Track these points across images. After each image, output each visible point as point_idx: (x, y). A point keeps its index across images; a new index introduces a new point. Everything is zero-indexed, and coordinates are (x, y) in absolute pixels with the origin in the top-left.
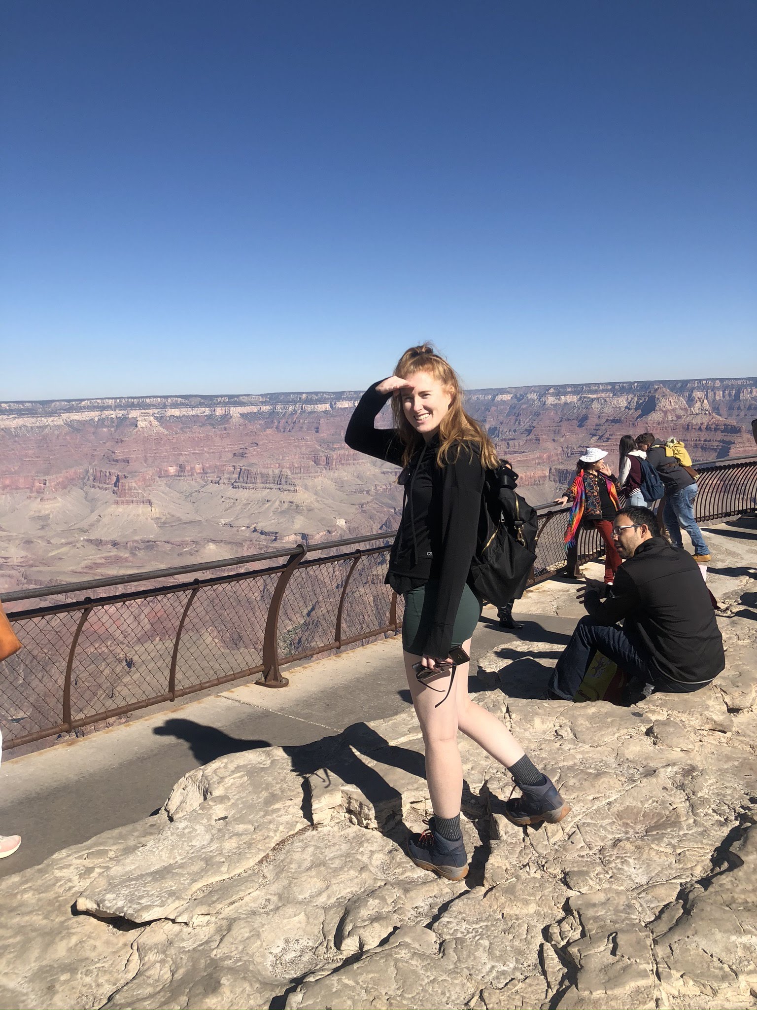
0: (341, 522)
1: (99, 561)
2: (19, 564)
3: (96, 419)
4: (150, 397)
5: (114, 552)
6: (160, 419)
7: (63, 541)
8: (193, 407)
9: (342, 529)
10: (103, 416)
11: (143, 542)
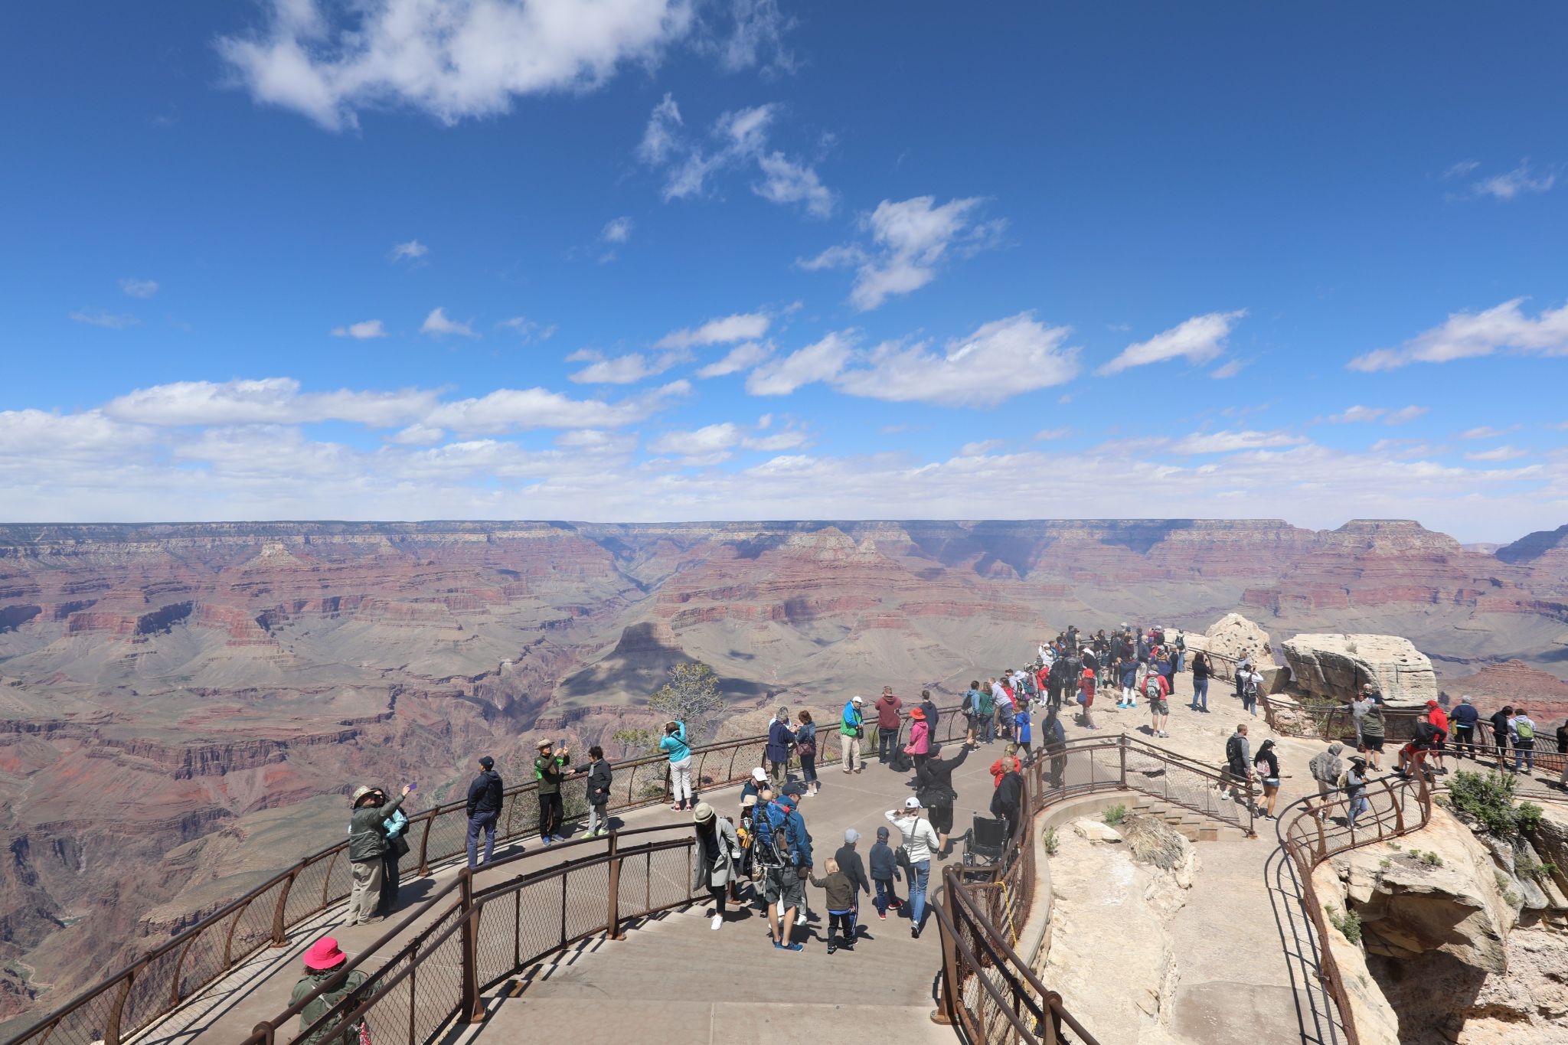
0: (508, 663)
1: (201, 714)
2: (90, 722)
3: (209, 546)
4: (281, 522)
5: (222, 702)
6: (291, 548)
7: (153, 691)
8: (332, 534)
9: (507, 670)
10: (217, 543)
11: (264, 689)
